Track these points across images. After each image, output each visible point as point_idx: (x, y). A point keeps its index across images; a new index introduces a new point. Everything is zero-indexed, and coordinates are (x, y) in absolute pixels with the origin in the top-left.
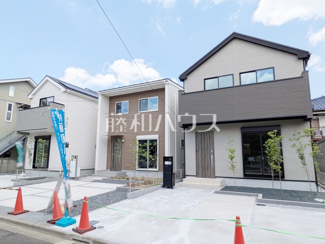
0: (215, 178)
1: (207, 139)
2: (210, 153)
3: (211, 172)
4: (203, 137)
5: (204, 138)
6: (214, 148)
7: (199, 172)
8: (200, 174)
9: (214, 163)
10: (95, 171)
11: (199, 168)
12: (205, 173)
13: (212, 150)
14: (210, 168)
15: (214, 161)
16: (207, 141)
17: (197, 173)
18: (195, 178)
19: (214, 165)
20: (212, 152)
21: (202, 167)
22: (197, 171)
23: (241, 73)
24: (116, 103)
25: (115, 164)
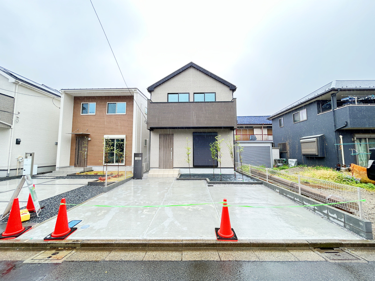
0: (173, 169)
1: (168, 140)
2: (170, 150)
3: (170, 164)
4: (165, 138)
6: (173, 146)
7: (161, 165)
8: (162, 166)
9: (173, 158)
10: (56, 167)
11: (161, 162)
12: (166, 165)
13: (172, 148)
14: (170, 161)
15: (173, 156)
17: (159, 165)
18: (158, 169)
19: (173, 159)
21: (164, 161)
22: (159, 164)
23: (194, 93)
24: (82, 103)
25: (80, 160)
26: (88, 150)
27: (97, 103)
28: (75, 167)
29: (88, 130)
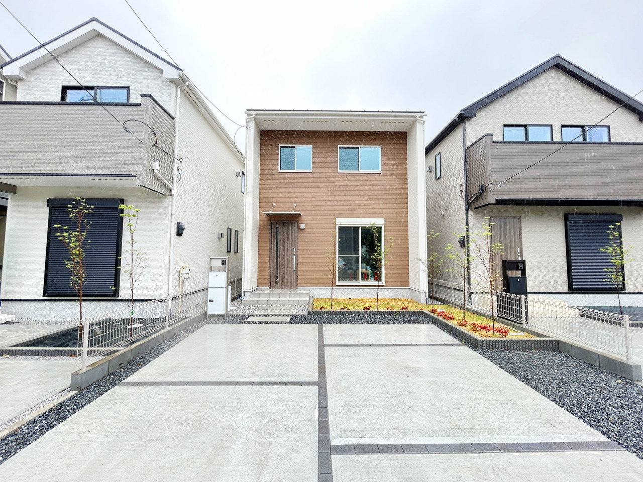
1: (510, 229)
2: (515, 254)
4: (503, 225)
5: (506, 228)
6: (522, 244)
10: (244, 291)
13: (519, 249)
16: (510, 234)
20: (519, 251)
23: (563, 126)
24: (280, 145)
25: (281, 273)
26: (298, 252)
27: (314, 146)
28: (270, 288)
29: (297, 207)
